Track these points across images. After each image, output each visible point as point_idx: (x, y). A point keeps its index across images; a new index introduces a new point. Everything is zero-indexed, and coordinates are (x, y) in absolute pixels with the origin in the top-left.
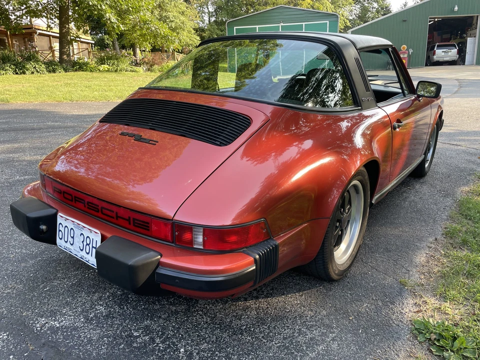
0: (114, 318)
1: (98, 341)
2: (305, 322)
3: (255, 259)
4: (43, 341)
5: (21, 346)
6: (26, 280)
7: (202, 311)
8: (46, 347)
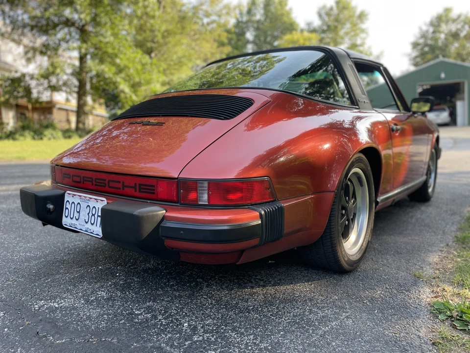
1: (97, 318)
2: (315, 304)
3: (261, 214)
5: (17, 321)
6: (28, 275)
8: (43, 322)
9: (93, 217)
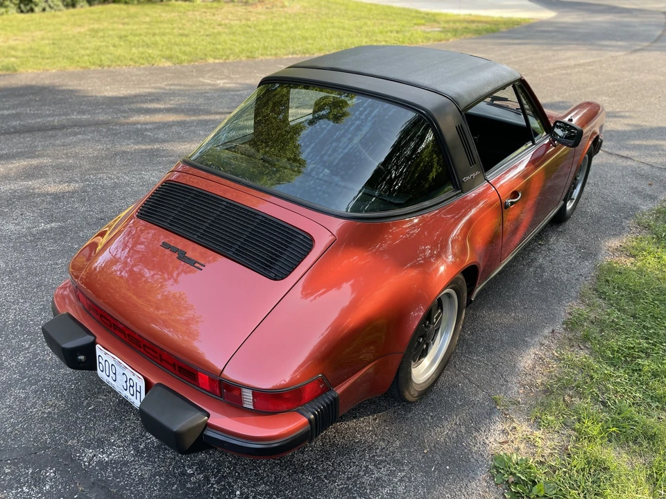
0: (166, 449)
1: (149, 480)
2: (373, 456)
3: (310, 420)
4: (92, 480)
9: (131, 388)
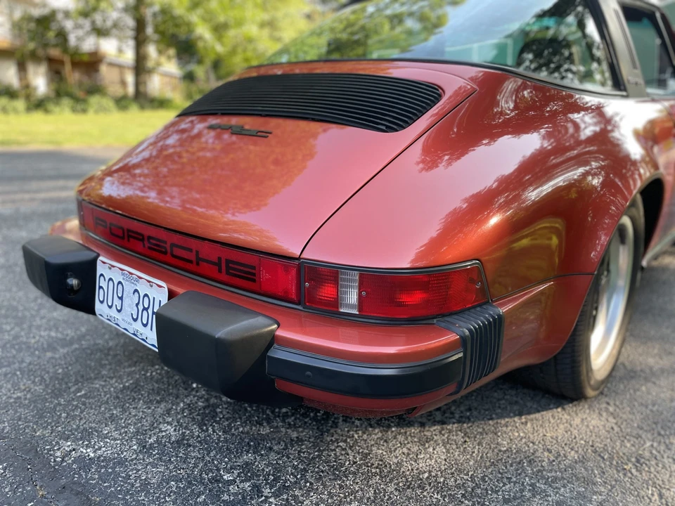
0: (190, 446)
1: (159, 486)
2: (539, 471)
3: (463, 338)
4: (63, 481)
5: (24, 488)
6: (51, 378)
7: (345, 441)
8: (67, 493)
9: (145, 312)
